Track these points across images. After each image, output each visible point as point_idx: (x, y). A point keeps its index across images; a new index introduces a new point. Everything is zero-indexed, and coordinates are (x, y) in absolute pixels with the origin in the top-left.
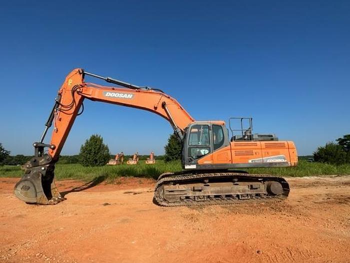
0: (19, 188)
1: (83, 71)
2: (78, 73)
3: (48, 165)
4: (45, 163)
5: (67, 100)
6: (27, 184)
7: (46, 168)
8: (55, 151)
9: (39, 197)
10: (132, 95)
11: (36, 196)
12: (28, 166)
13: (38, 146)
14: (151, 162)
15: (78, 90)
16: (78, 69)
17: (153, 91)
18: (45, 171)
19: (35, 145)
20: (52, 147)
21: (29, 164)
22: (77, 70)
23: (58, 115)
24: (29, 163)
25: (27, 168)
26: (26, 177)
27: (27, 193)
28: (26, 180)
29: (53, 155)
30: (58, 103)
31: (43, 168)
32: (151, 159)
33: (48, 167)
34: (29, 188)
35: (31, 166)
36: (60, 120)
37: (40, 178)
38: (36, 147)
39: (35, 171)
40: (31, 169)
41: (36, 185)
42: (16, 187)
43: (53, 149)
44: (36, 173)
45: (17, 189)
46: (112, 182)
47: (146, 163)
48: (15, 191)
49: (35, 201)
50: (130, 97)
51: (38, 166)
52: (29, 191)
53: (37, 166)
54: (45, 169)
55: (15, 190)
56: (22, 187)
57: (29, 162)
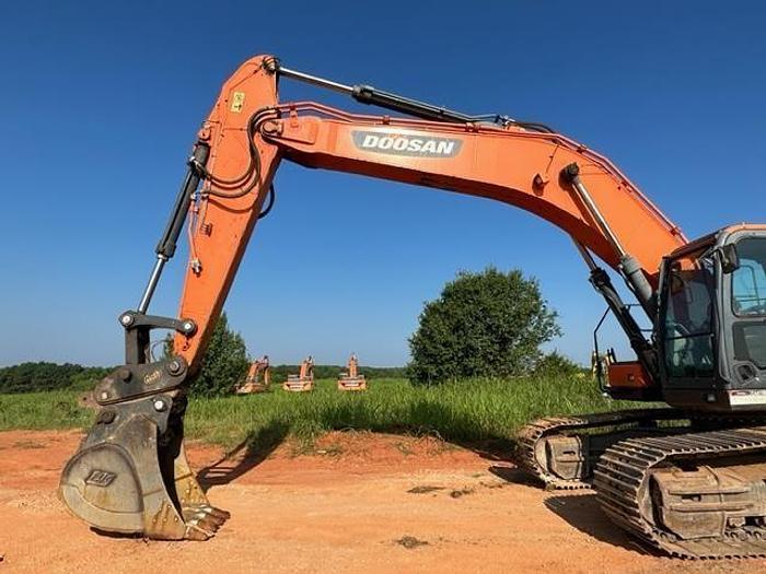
0: (77, 479)
1: (277, 67)
2: (262, 71)
3: (173, 394)
4: (164, 385)
5: (228, 160)
6: (105, 461)
7: (170, 404)
8: (196, 341)
9: (151, 511)
10: (451, 145)
11: (141, 508)
12: (105, 396)
13: (138, 323)
14: (353, 385)
15: (269, 127)
16: (262, 57)
17: (523, 130)
18: (165, 416)
19: (127, 319)
20: (188, 326)
21: (108, 390)
22: (258, 60)
23: (202, 212)
24: (108, 387)
25: (103, 404)
26: (99, 436)
27: (106, 495)
28: (101, 448)
29: (190, 355)
30: (199, 173)
31: (159, 405)
32: (352, 377)
33: (174, 399)
34: (113, 478)
35: (115, 396)
36: (209, 231)
37: (153, 440)
38: (129, 328)
39: (132, 412)
40: (115, 407)
41: (138, 465)
42: (67, 472)
43: (190, 334)
44: (137, 422)
45: (72, 480)
46: (310, 449)
47: (340, 387)
48: (65, 487)
49: (138, 528)
50: (447, 151)
51: (143, 395)
52: (113, 488)
53: (136, 397)
54: (165, 406)
55: (62, 483)
56: (86, 474)
57: (108, 383)
